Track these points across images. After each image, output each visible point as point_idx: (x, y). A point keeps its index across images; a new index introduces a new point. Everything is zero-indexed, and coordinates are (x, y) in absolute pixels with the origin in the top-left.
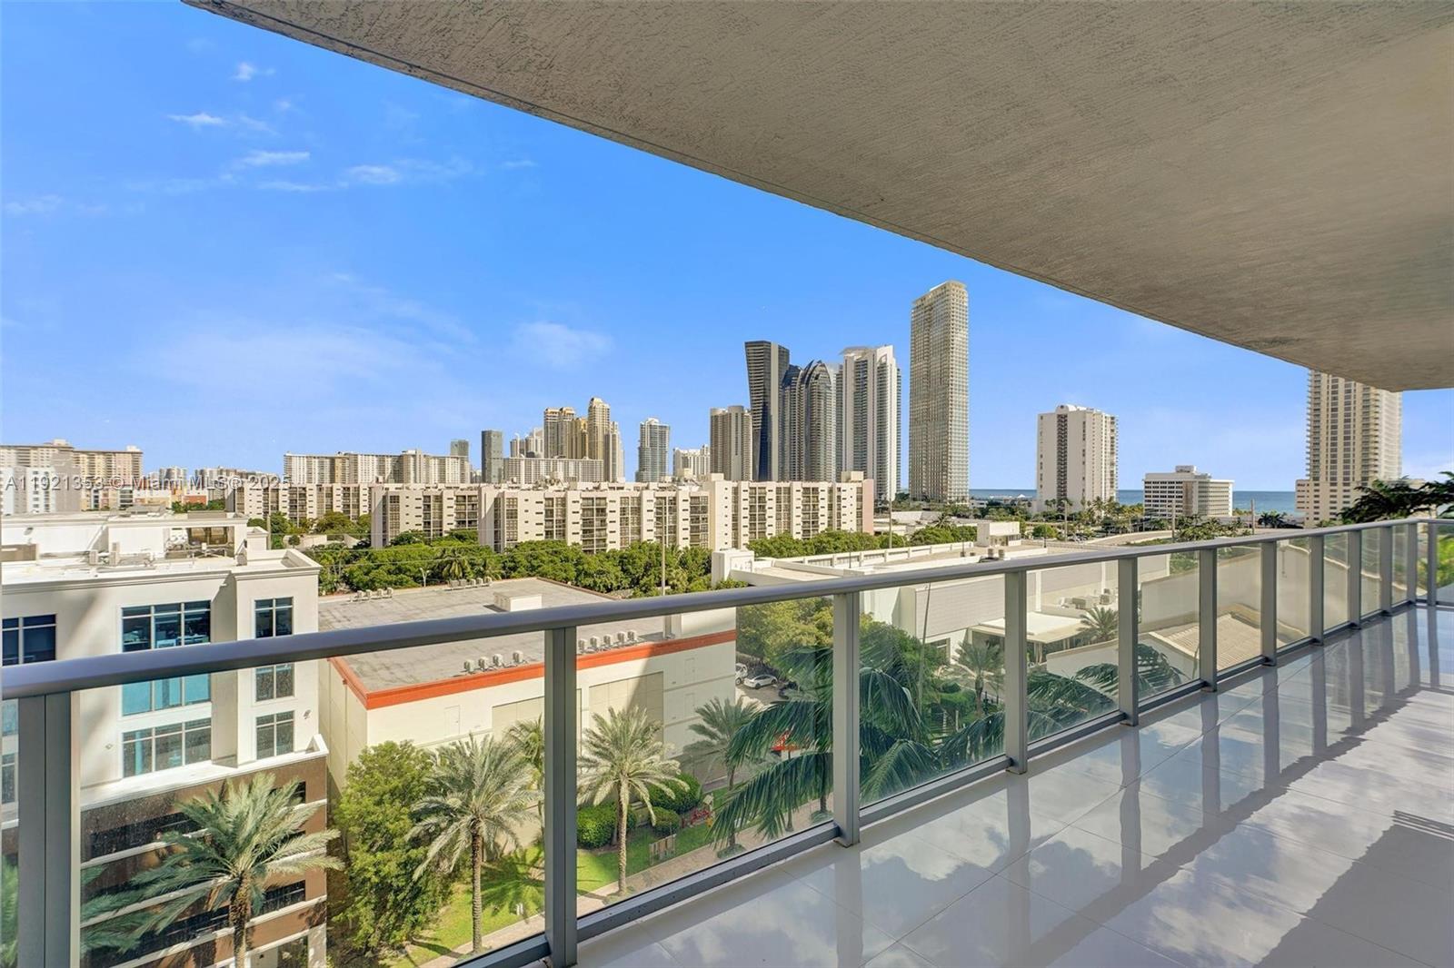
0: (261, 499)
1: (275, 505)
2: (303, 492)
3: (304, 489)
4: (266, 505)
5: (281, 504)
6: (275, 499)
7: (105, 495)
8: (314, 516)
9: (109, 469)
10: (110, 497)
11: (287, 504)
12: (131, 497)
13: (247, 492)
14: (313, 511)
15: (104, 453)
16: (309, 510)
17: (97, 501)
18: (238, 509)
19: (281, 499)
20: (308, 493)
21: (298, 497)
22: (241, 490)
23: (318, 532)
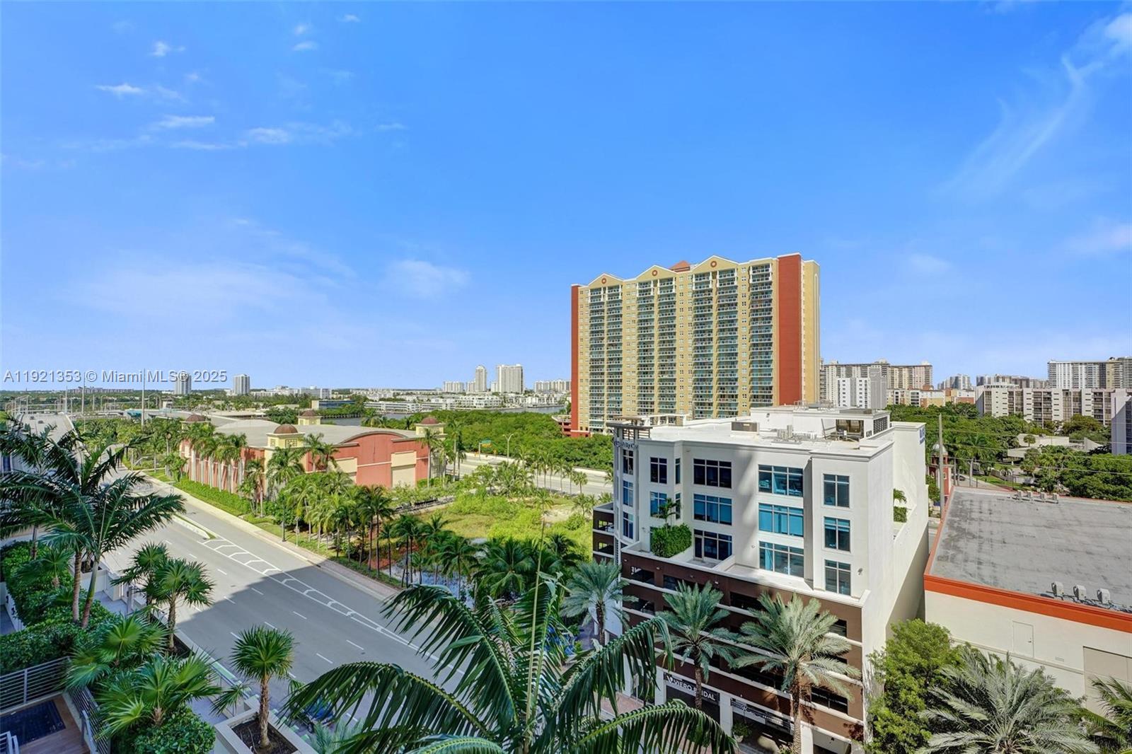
0: (1006, 401)
1: (1019, 407)
2: (1048, 396)
3: (1049, 393)
4: (1011, 407)
5: (1025, 407)
6: (1020, 402)
7: (902, 396)
8: (1061, 418)
9: (911, 377)
10: (905, 397)
11: (1031, 407)
12: (918, 397)
13: (994, 395)
14: (1059, 413)
15: (908, 367)
16: (1054, 413)
17: (897, 400)
18: (986, 409)
19: (1025, 401)
20: (1053, 397)
21: (1044, 401)
22: (989, 393)
23: (1064, 434)
